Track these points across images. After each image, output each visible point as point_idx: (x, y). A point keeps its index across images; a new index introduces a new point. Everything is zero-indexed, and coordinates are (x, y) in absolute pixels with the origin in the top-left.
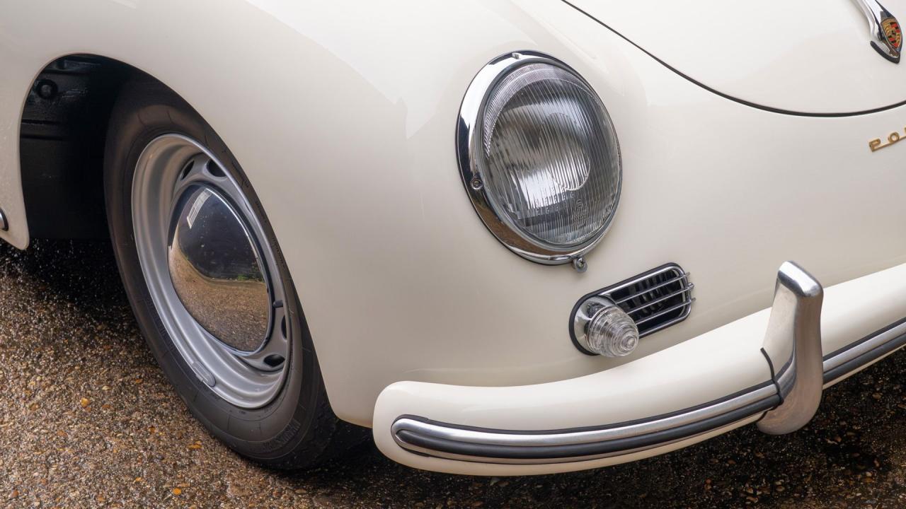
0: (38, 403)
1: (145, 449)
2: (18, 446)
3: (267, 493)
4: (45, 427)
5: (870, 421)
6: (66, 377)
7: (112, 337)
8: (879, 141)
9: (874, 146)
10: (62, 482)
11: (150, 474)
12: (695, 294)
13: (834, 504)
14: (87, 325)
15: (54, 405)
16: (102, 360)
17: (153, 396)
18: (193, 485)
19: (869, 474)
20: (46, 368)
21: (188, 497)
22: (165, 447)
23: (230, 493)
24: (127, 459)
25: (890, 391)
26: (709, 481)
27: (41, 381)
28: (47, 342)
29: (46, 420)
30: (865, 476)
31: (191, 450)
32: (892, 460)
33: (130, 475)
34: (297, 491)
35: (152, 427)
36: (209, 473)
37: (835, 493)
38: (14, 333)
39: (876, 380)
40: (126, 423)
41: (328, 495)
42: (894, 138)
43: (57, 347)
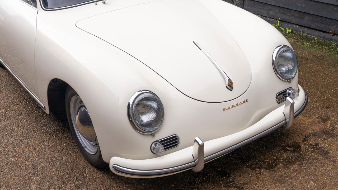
0: (50, 147)
1: (71, 160)
2: (44, 157)
3: (94, 172)
4: (51, 153)
5: (229, 165)
6: (57, 141)
7: (69, 132)
8: (225, 108)
9: (224, 110)
10: (52, 166)
11: (70, 166)
12: (180, 141)
13: (215, 184)
14: (64, 128)
15: (53, 148)
16: (65, 137)
17: (74, 147)
18: (79, 169)
19: (225, 178)
20: (53, 139)
21: (78, 172)
22: (75, 160)
23: (86, 172)
24: (66, 162)
25: (235, 158)
26: (189, 177)
27: (52, 142)
28: (54, 132)
29: (51, 151)
30: (224, 178)
31: (80, 161)
32: (231, 175)
33: (66, 166)
34: (101, 172)
35: (73, 155)
36: (83, 167)
37: (216, 182)
38: (48, 129)
39: (233, 154)
40: (68, 153)
41: (107, 174)
42: (229, 108)
43: (56, 134)
